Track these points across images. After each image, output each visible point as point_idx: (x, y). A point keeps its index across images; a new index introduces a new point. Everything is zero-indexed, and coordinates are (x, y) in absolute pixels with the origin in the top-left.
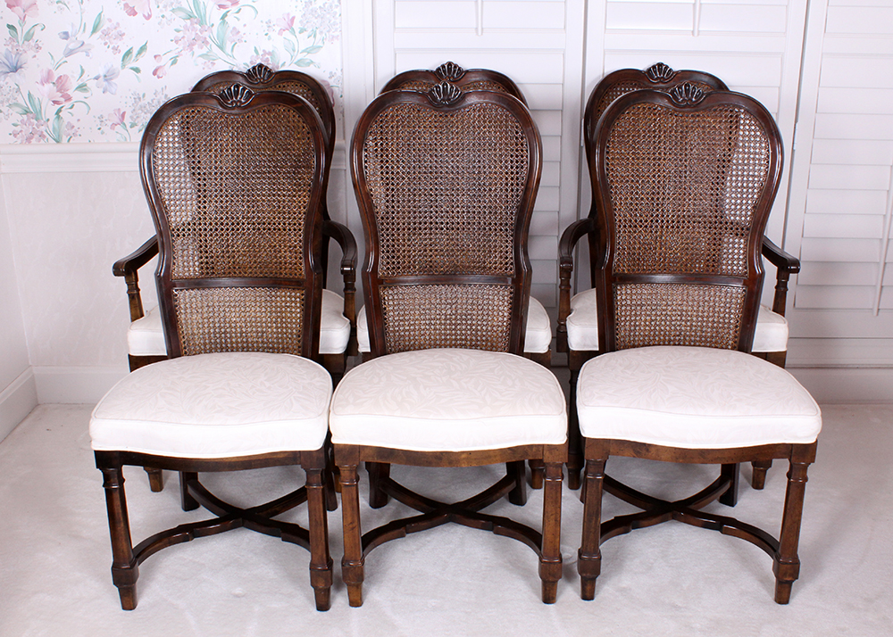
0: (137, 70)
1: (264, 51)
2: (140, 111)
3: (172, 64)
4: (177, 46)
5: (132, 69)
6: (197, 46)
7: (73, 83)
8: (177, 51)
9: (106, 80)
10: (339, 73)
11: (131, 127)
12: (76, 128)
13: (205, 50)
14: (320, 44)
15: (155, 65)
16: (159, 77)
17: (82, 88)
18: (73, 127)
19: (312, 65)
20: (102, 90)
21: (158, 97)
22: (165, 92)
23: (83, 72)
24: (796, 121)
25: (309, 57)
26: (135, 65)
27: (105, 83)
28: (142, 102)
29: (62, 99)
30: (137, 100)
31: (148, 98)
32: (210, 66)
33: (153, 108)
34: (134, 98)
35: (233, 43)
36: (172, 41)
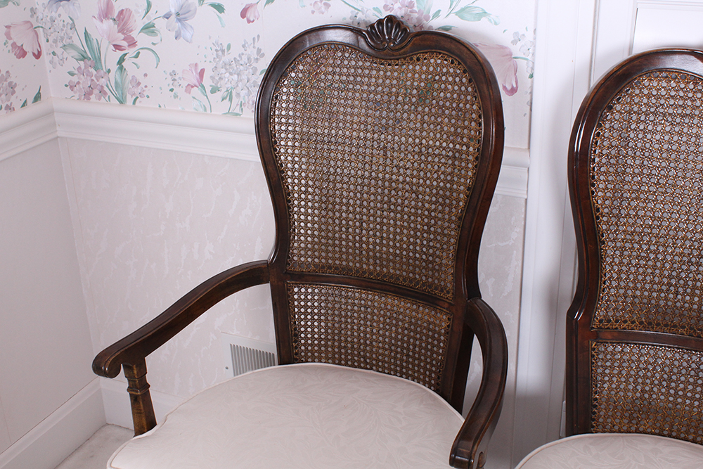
0: (219, 8)
2: (223, 71)
3: (267, 2)
7: (138, 22)
9: (179, 20)
10: (529, 36)
11: (213, 92)
12: (142, 85)
16: (249, 21)
17: (149, 29)
18: (139, 84)
19: (484, 19)
20: (173, 34)
21: (249, 51)
22: (257, 45)
23: (149, 5)
27: (179, 24)
28: (227, 58)
29: (125, 44)
30: (220, 53)
31: (234, 53)
32: (323, 9)
33: (241, 68)
34: (216, 51)
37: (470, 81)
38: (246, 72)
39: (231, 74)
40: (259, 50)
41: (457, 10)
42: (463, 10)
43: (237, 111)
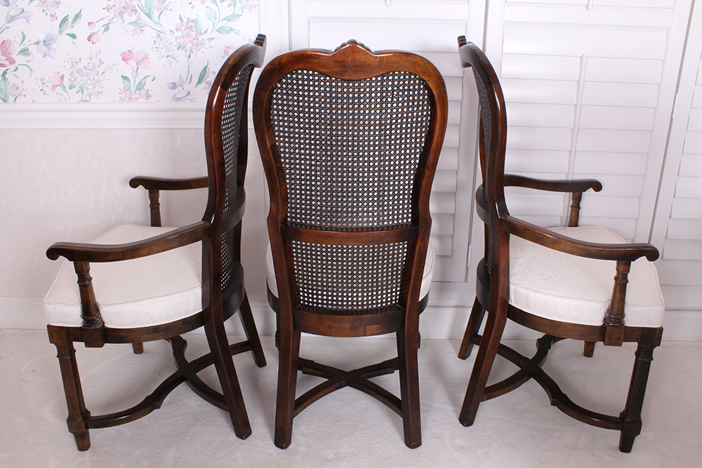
0: (73, 36)
1: (188, 19)
2: (77, 75)
3: (105, 31)
4: (109, 14)
5: (69, 35)
6: (127, 14)
7: (16, 48)
8: (109, 18)
9: (46, 45)
11: (70, 89)
12: (20, 89)
13: (134, 18)
14: (240, 13)
15: (89, 31)
16: (93, 43)
17: (24, 52)
18: (18, 88)
19: (232, 33)
20: (42, 54)
21: (93, 61)
23: (24, 37)
24: (676, 92)
25: (230, 24)
26: (71, 31)
27: (45, 48)
28: (79, 66)
29: (7, 63)
30: (75, 64)
31: (85, 62)
32: (139, 33)
33: (89, 72)
34: (72, 62)
35: (160, 12)
36: (104, 9)
38: (92, 74)
39: (82, 76)
40: (100, 60)
41: (217, 28)
42: (220, 28)
43: (87, 98)
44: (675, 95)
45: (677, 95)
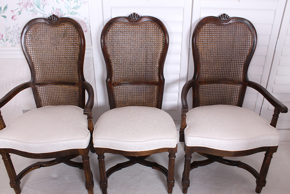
0: (5, 17)
1: (56, 8)
2: (9, 34)
3: (19, 14)
4: (20, 6)
5: (3, 16)
6: (28, 6)
8: (20, 9)
10: (88, 17)
11: (6, 40)
13: (32, 8)
14: (80, 5)
15: (12, 14)
16: (14, 20)
19: (77, 14)
21: (15, 28)
22: (18, 26)
24: (278, 39)
25: (76, 11)
26: (3, 14)
28: (9, 31)
30: (7, 29)
31: (12, 29)
32: (35, 15)
33: (14, 33)
34: (6, 29)
35: (43, 5)
36: (17, 4)
37: (75, 28)
38: (16, 34)
39: (11, 35)
40: (18, 28)
41: (70, 13)
42: (71, 12)
43: (15, 45)
44: (277, 40)
45: (278, 40)
